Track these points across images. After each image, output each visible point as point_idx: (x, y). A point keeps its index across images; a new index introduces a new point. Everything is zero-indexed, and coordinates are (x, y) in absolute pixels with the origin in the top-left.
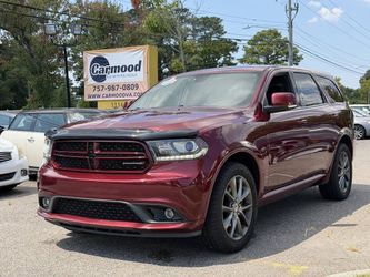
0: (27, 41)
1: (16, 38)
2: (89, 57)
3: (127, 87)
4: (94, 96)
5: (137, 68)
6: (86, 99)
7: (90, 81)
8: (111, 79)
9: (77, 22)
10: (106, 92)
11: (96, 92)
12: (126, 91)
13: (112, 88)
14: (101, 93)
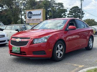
0: (11, 8)
1: (8, 7)
2: (27, 12)
3: (37, 20)
4: (28, 22)
5: (40, 15)
6: (26, 23)
7: (28, 18)
8: (33, 18)
9: (24, 3)
10: (32, 21)
12: (37, 21)
13: (33, 20)
14: (30, 21)
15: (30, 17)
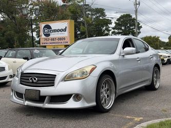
0: (14, 18)
1: (9, 17)
2: (42, 25)
3: (60, 39)
4: (45, 43)
6: (41, 44)
7: (43, 36)
8: (53, 35)
9: (37, 9)
10: (50, 41)
11: (46, 42)
12: (60, 41)
13: (53, 39)
14: (48, 42)
15: (47, 35)
